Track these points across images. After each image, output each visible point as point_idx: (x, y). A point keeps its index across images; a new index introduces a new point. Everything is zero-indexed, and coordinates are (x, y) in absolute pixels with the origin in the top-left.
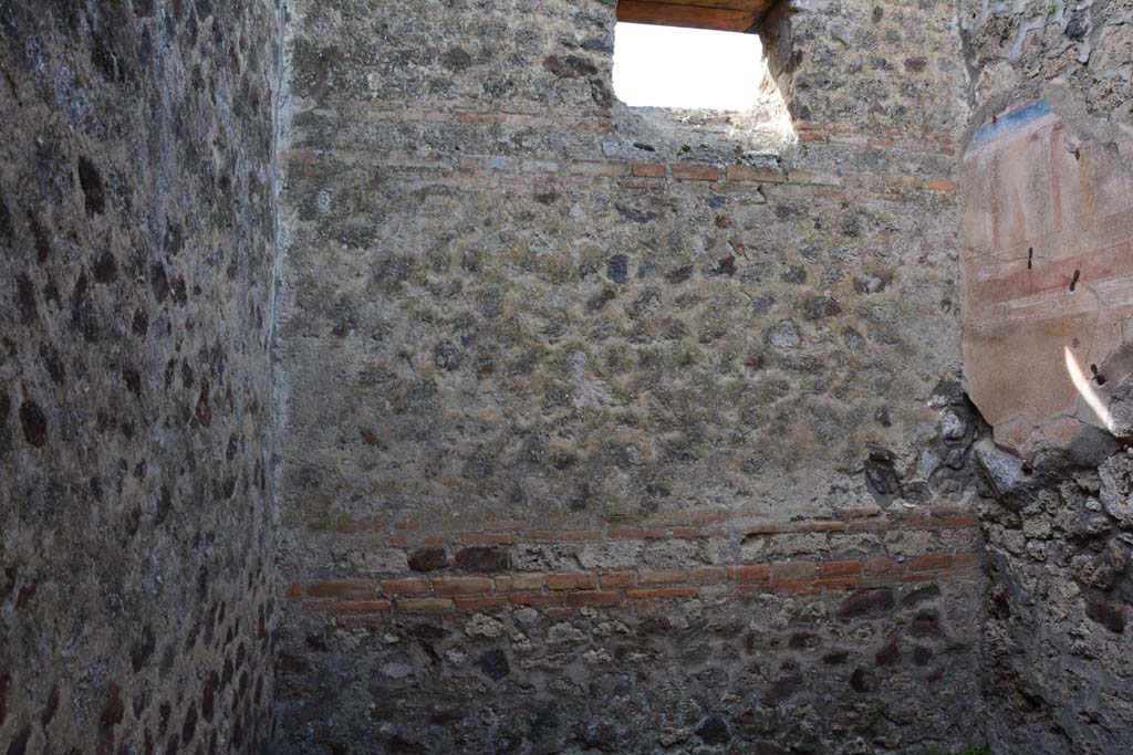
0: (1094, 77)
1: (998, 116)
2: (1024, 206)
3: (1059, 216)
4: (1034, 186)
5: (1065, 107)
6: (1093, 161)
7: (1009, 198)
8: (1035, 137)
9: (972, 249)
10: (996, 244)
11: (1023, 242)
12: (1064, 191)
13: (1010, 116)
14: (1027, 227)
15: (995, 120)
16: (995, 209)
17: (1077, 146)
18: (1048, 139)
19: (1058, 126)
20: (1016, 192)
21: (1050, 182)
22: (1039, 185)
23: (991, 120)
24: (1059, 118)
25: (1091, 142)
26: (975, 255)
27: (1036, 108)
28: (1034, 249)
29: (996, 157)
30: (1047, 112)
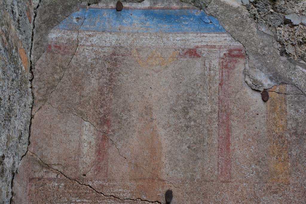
0: (287, 17)
1: (126, 5)
2: (161, 132)
3: (228, 162)
4: (185, 111)
5: (244, 34)
6: (291, 112)
7: (134, 114)
8: (193, 53)
9: (48, 166)
10: (99, 169)
11: (155, 178)
12: (237, 132)
13: (149, 13)
14: (165, 160)
15: (119, 8)
16: (104, 121)
17: (266, 86)
18: (215, 63)
19: (235, 53)
20: (148, 110)
21: (216, 115)
22: (192, 113)
23: (113, 5)
24: (237, 45)
25: (288, 88)
26: (54, 175)
27: (200, 19)
28: (175, 193)
29: (114, 54)
30: (218, 30)
